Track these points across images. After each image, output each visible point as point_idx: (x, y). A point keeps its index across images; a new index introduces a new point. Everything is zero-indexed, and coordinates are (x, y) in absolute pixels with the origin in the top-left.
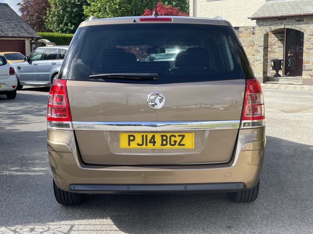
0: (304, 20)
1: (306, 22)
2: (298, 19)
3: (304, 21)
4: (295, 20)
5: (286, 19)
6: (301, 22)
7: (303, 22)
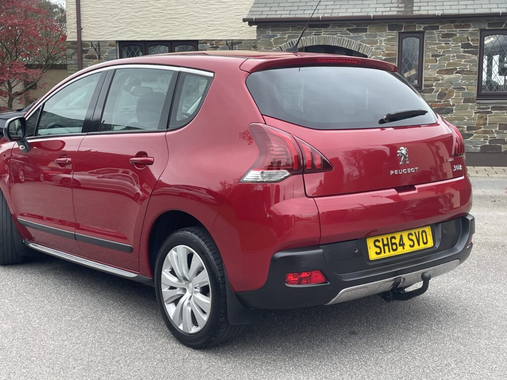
0: (367, 29)
1: (371, 35)
2: (355, 27)
3: (367, 32)
4: (347, 29)
5: (326, 26)
6: (361, 34)
7: (365, 33)
